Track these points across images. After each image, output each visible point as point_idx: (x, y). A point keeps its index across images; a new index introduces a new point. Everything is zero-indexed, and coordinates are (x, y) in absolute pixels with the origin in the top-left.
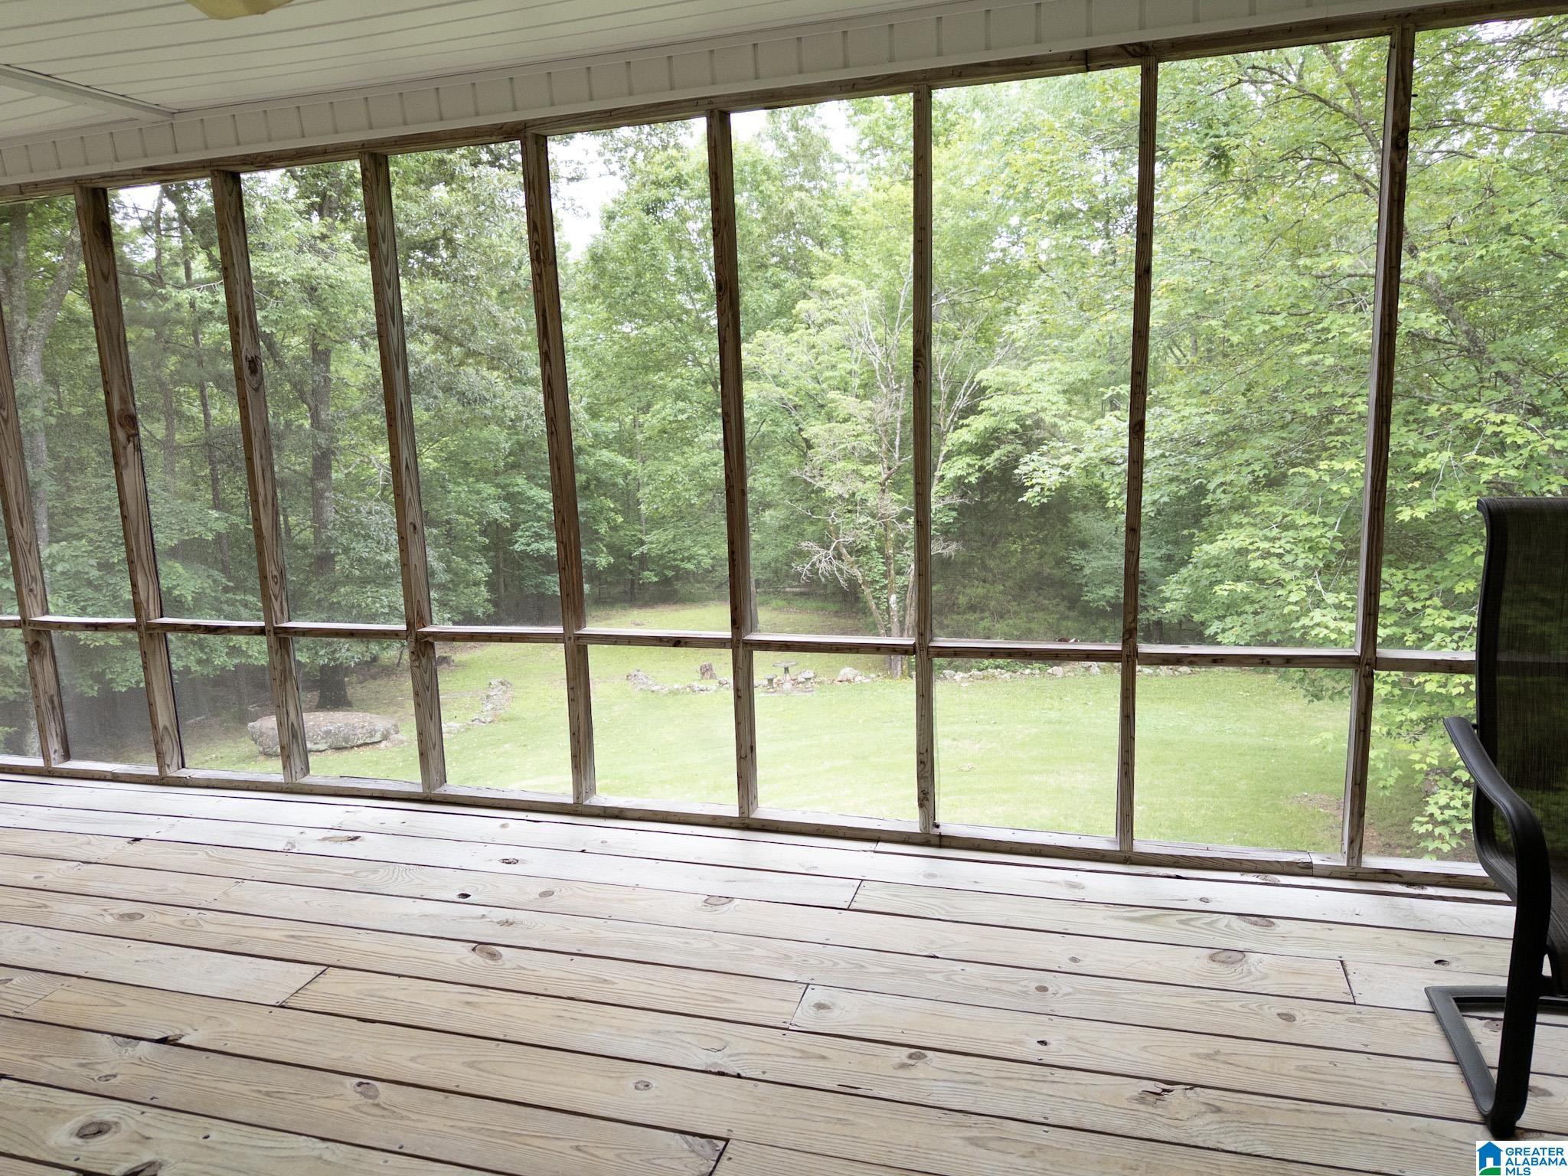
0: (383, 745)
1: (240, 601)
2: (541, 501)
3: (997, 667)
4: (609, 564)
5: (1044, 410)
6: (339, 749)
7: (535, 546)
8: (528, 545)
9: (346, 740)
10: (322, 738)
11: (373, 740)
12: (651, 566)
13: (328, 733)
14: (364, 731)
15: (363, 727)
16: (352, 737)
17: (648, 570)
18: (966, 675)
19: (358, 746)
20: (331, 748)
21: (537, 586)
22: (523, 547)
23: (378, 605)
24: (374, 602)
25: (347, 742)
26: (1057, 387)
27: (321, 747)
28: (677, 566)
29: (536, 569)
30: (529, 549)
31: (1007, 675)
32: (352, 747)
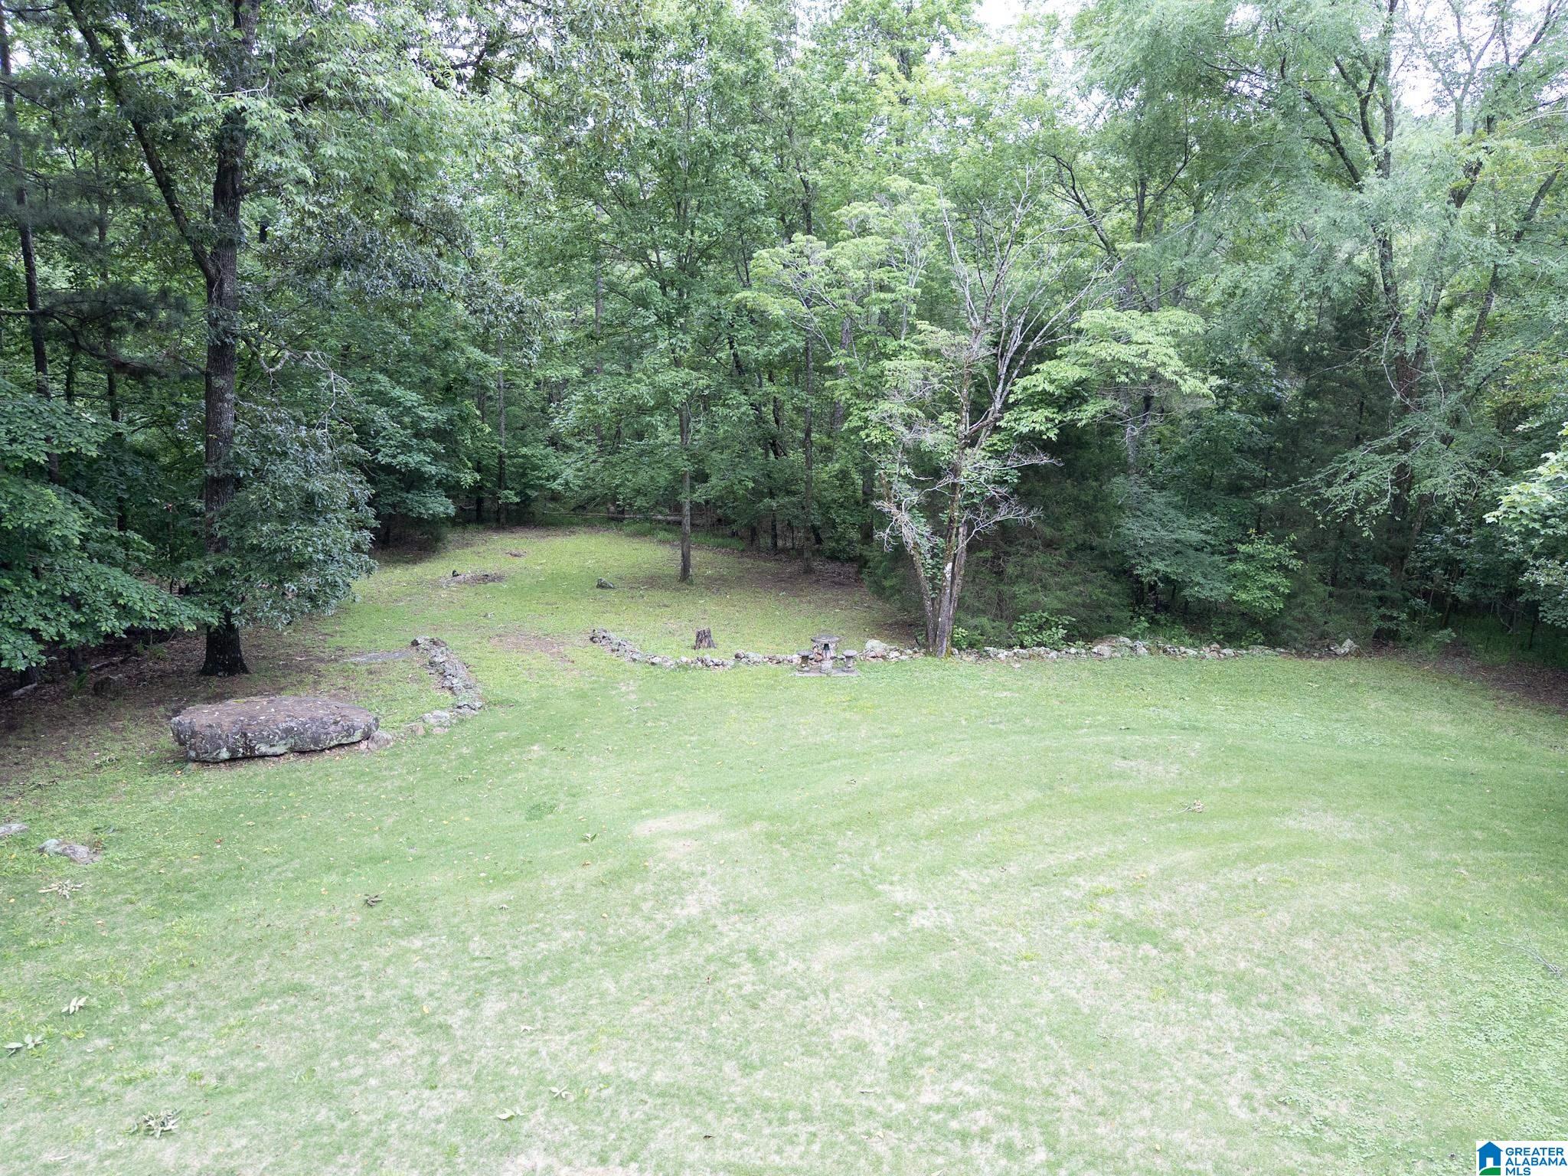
0: (363, 746)
1: (117, 539)
2: (409, 404)
3: (1039, 645)
4: (475, 482)
5: (1164, 364)
6: (302, 752)
7: (401, 458)
8: (394, 457)
9: (316, 740)
10: (281, 739)
11: (350, 740)
12: (510, 484)
13: (288, 731)
14: (339, 728)
15: (336, 723)
16: (323, 737)
17: (507, 488)
18: (1011, 653)
19: (330, 749)
20: (292, 750)
21: (394, 506)
22: (389, 460)
23: (310, 549)
24: (306, 546)
25: (316, 744)
26: (1169, 338)
27: (279, 749)
28: (542, 486)
29: (394, 485)
30: (395, 462)
31: (1054, 654)
32: (323, 750)
